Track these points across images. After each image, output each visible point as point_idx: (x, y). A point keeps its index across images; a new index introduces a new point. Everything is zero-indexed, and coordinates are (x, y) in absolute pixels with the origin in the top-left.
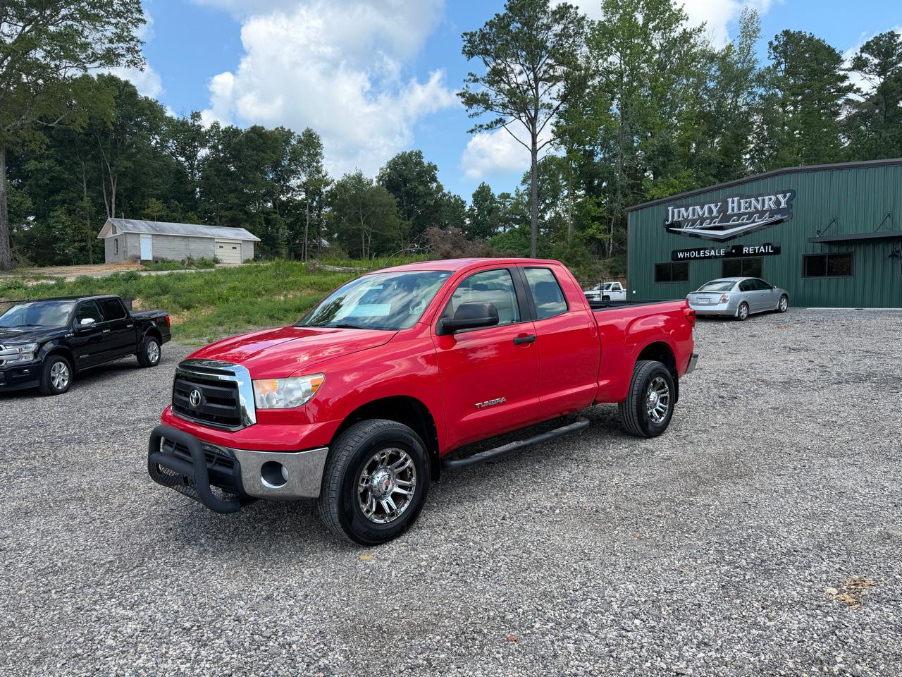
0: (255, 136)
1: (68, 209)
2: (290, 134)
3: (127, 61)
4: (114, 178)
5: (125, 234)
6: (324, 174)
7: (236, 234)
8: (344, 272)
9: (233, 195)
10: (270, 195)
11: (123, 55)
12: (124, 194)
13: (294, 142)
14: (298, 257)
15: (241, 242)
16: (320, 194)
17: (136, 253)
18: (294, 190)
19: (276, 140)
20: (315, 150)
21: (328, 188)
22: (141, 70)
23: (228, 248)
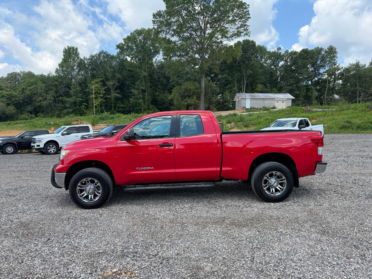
0: (303, 53)
1: (230, 91)
2: (322, 49)
3: (244, 34)
4: (246, 78)
5: (241, 99)
6: (337, 65)
7: (284, 96)
8: (322, 111)
9: (292, 80)
10: (309, 78)
11: (243, 32)
12: (249, 83)
13: (323, 53)
14: (321, 104)
15: (286, 99)
16: (335, 75)
17: (244, 106)
18: (322, 74)
19: (314, 53)
20: (333, 54)
21: (339, 72)
22: (249, 36)
23: (280, 102)
